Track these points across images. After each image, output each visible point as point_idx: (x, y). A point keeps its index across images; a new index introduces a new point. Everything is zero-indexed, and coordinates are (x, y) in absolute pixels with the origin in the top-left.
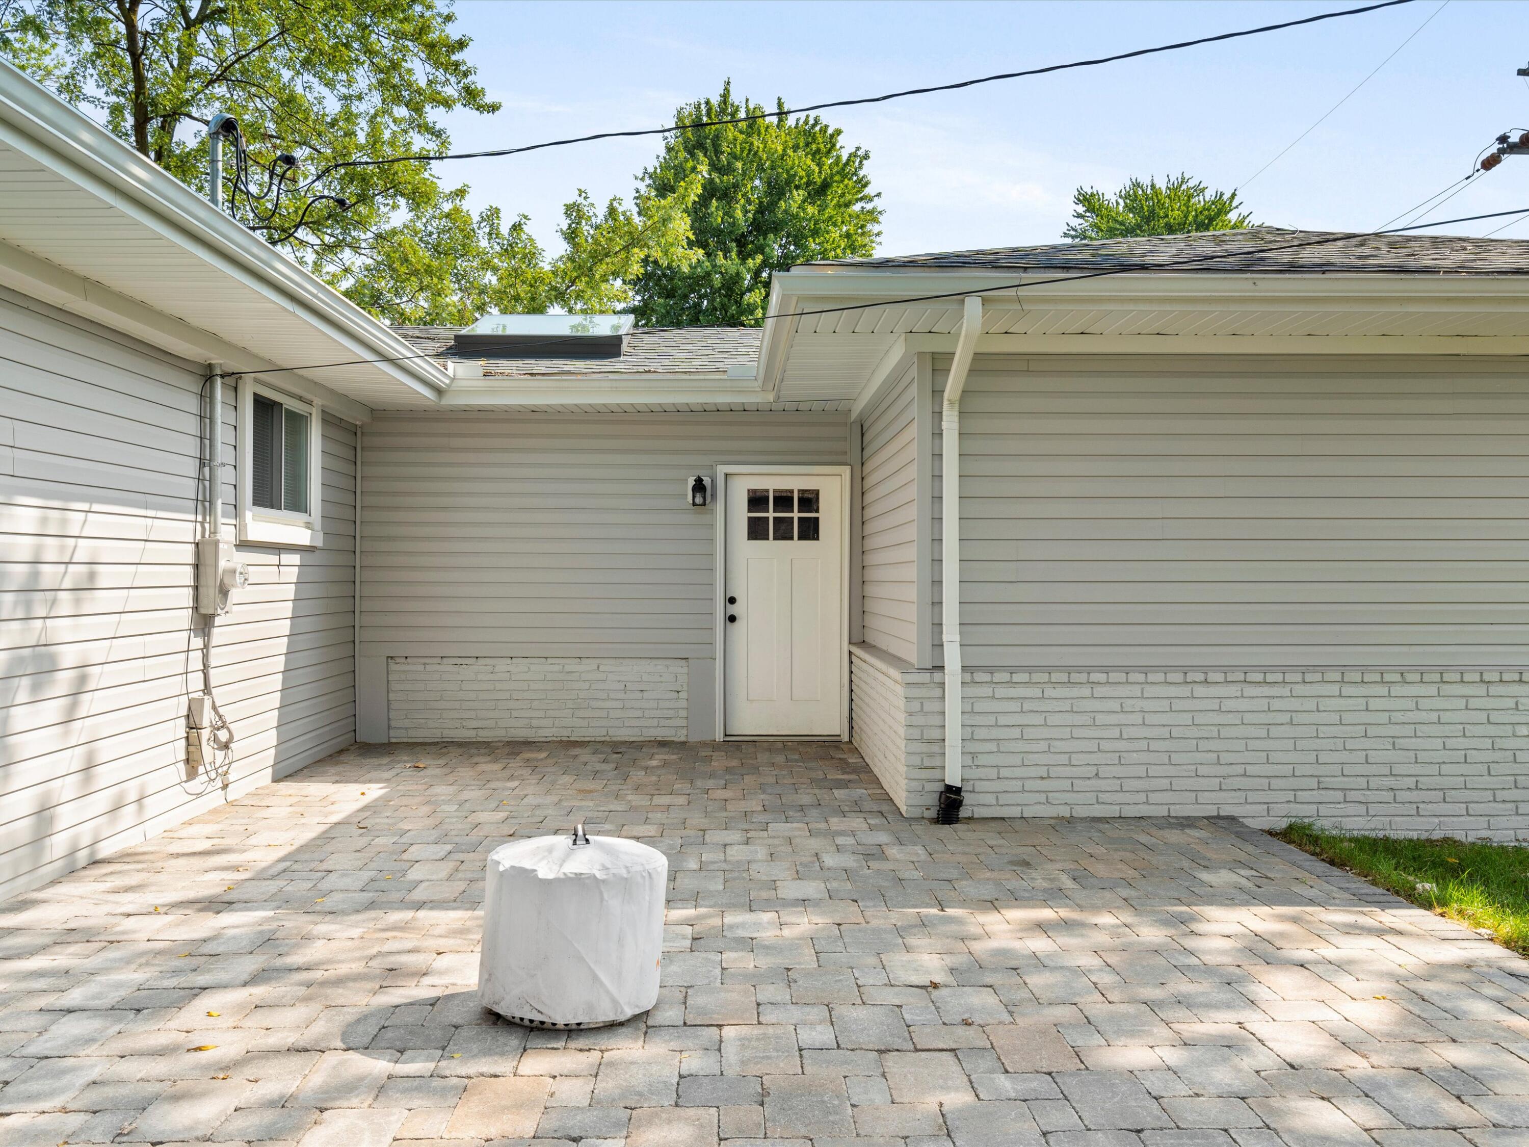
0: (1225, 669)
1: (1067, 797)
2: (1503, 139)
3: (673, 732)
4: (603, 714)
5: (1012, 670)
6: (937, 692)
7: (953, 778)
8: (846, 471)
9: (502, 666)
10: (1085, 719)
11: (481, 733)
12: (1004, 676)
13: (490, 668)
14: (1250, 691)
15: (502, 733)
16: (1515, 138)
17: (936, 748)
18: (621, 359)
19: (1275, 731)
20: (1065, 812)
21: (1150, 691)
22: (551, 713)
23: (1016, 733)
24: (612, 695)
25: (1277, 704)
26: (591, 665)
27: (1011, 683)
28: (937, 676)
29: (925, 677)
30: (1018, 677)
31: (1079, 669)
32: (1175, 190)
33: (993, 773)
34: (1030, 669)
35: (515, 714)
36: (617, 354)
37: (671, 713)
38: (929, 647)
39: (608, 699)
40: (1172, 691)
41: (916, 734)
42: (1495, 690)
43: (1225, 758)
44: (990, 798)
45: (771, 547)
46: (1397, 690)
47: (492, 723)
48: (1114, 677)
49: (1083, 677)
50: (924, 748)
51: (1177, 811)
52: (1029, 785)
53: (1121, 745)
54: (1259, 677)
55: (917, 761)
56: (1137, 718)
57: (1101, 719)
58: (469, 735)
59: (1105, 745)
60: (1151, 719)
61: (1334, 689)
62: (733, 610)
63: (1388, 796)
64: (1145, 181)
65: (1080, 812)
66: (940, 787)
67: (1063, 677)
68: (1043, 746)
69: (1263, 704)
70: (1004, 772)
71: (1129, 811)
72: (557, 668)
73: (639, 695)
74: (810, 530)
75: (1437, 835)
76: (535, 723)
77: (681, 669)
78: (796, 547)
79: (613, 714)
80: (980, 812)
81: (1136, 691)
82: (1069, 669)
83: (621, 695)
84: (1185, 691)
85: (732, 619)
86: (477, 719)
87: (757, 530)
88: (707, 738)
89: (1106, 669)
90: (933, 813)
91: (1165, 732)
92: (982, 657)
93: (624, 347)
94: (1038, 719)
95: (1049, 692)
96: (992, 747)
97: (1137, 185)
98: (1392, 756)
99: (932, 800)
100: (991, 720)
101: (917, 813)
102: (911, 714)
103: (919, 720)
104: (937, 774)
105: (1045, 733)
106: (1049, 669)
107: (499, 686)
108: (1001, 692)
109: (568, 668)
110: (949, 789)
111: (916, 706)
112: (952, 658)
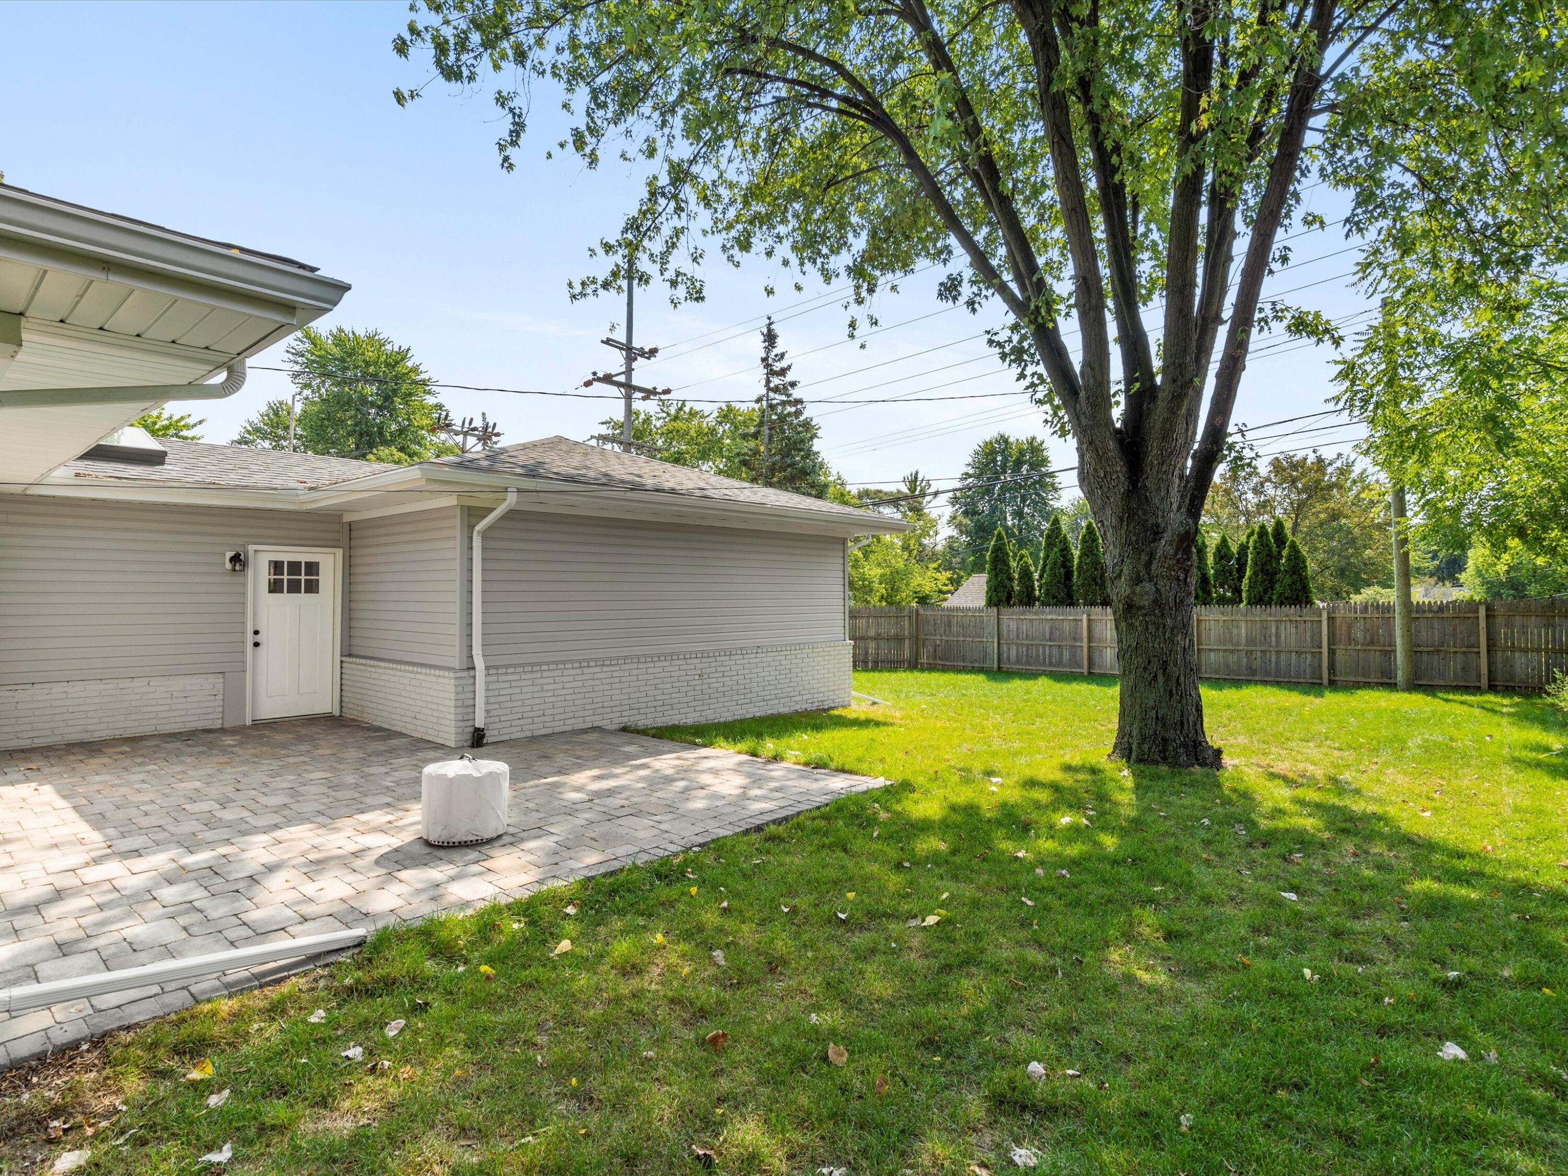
0: (596, 660)
1: (531, 727)
2: (594, 374)
3: (211, 722)
4: (154, 715)
5: (507, 667)
6: (471, 681)
7: (479, 723)
8: (339, 553)
9: (57, 689)
10: (539, 688)
11: (36, 741)
12: (503, 670)
13: (47, 691)
14: (605, 669)
15: (59, 738)
16: (600, 375)
17: (470, 710)
18: (165, 467)
19: (614, 686)
20: (529, 734)
21: (566, 672)
22: (103, 720)
23: (508, 698)
24: (161, 702)
25: (615, 674)
26: (144, 682)
27: (506, 674)
28: (472, 673)
29: (466, 674)
30: (510, 670)
31: (537, 664)
32: (371, 338)
33: (497, 719)
34: (515, 666)
35: (70, 723)
36: (163, 463)
37: (208, 710)
38: (465, 658)
39: (158, 705)
40: (575, 672)
41: (460, 703)
42: (689, 661)
43: (596, 700)
44: (496, 732)
45: (285, 598)
46: (657, 664)
47: (49, 732)
48: (552, 667)
49: (538, 668)
50: (464, 710)
51: (577, 727)
52: (514, 723)
53: (554, 699)
54: (608, 663)
55: (460, 717)
56: (560, 686)
57: (546, 687)
58: (26, 743)
59: (547, 700)
60: (566, 685)
61: (635, 666)
62: (258, 638)
63: (653, 710)
64: (347, 329)
65: (536, 733)
66: (472, 729)
67: (530, 669)
68: (520, 703)
69: (609, 675)
70: (503, 718)
71: (557, 730)
72: (111, 686)
73: (183, 700)
74: (312, 587)
75: (670, 723)
76: (90, 728)
77: (219, 680)
78: (302, 598)
79: (161, 715)
80: (491, 740)
81: (560, 673)
82: (532, 665)
83: (169, 701)
84: (579, 671)
85: (256, 644)
86: (33, 730)
87: (275, 587)
88: (239, 723)
89: (548, 664)
90: (469, 743)
91: (571, 691)
92: (495, 661)
93: (167, 460)
94: (518, 690)
95: (523, 676)
96: (497, 706)
97: (341, 330)
98: (655, 693)
99: (469, 736)
100: (496, 693)
101: (460, 744)
102: (457, 693)
103: (461, 696)
104: (471, 723)
105: (522, 697)
106: (523, 665)
107: (54, 703)
108: (501, 678)
109: (121, 686)
110: (477, 730)
111: (460, 689)
112: (479, 663)
